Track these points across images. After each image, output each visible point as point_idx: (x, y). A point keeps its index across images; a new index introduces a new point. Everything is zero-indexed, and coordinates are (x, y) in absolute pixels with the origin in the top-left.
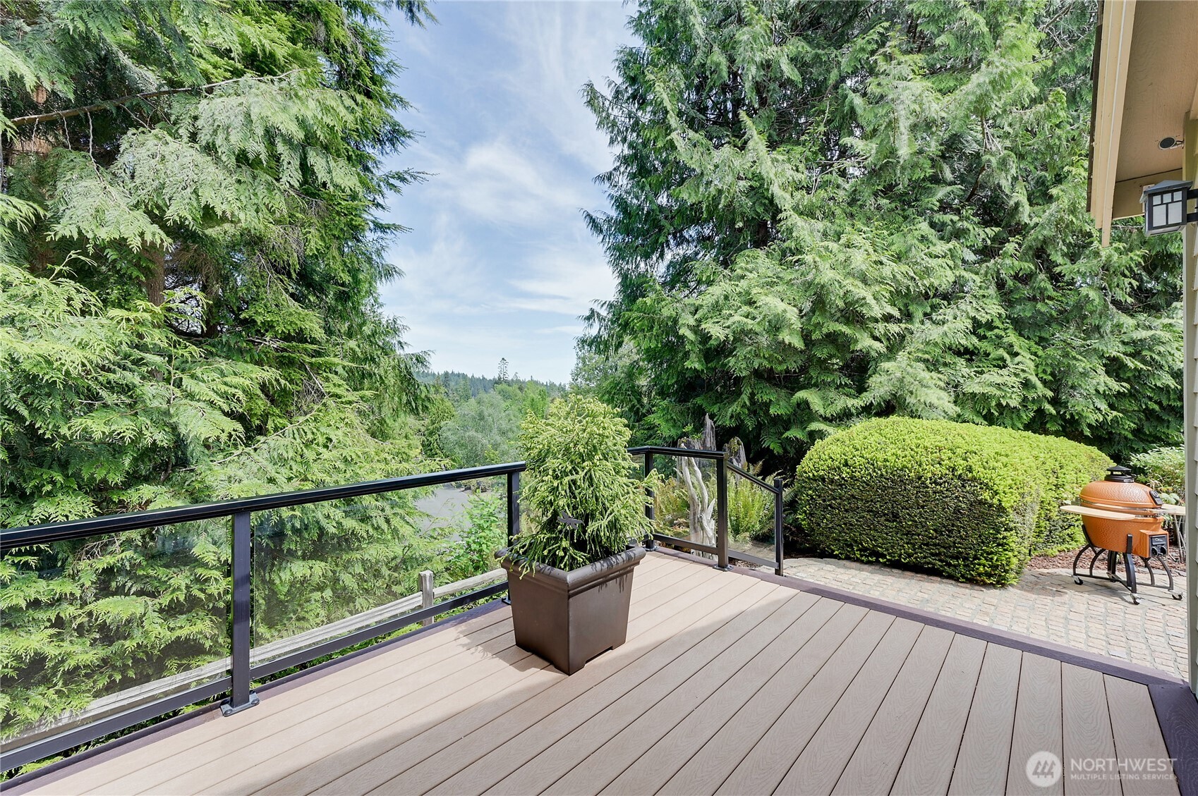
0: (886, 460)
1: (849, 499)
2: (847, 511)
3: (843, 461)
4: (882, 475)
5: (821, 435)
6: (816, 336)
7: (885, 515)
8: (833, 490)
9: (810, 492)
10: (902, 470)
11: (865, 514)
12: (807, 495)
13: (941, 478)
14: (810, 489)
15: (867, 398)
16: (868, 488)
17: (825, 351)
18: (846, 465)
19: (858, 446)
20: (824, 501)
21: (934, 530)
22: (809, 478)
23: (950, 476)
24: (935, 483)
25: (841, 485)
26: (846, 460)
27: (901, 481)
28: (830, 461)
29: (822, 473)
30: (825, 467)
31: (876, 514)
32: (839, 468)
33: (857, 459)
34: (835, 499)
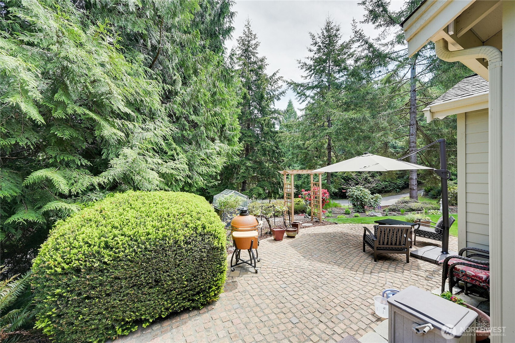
0: (148, 234)
1: (111, 282)
2: (108, 295)
3: (103, 244)
4: (146, 248)
5: (60, 214)
6: (58, 114)
7: (148, 284)
8: (92, 280)
9: (58, 291)
10: (163, 240)
11: (128, 291)
12: (53, 295)
13: (190, 238)
14: (57, 287)
15: (105, 177)
16: (132, 265)
17: (67, 132)
18: (107, 246)
19: (117, 225)
20: (79, 294)
21: (187, 281)
22: (56, 274)
23: (195, 235)
24: (186, 243)
25: (101, 271)
26: (106, 243)
27: (163, 249)
28: (85, 248)
29: (75, 264)
30: (80, 256)
31: (139, 287)
32: (98, 253)
33: (119, 238)
34: (93, 288)
